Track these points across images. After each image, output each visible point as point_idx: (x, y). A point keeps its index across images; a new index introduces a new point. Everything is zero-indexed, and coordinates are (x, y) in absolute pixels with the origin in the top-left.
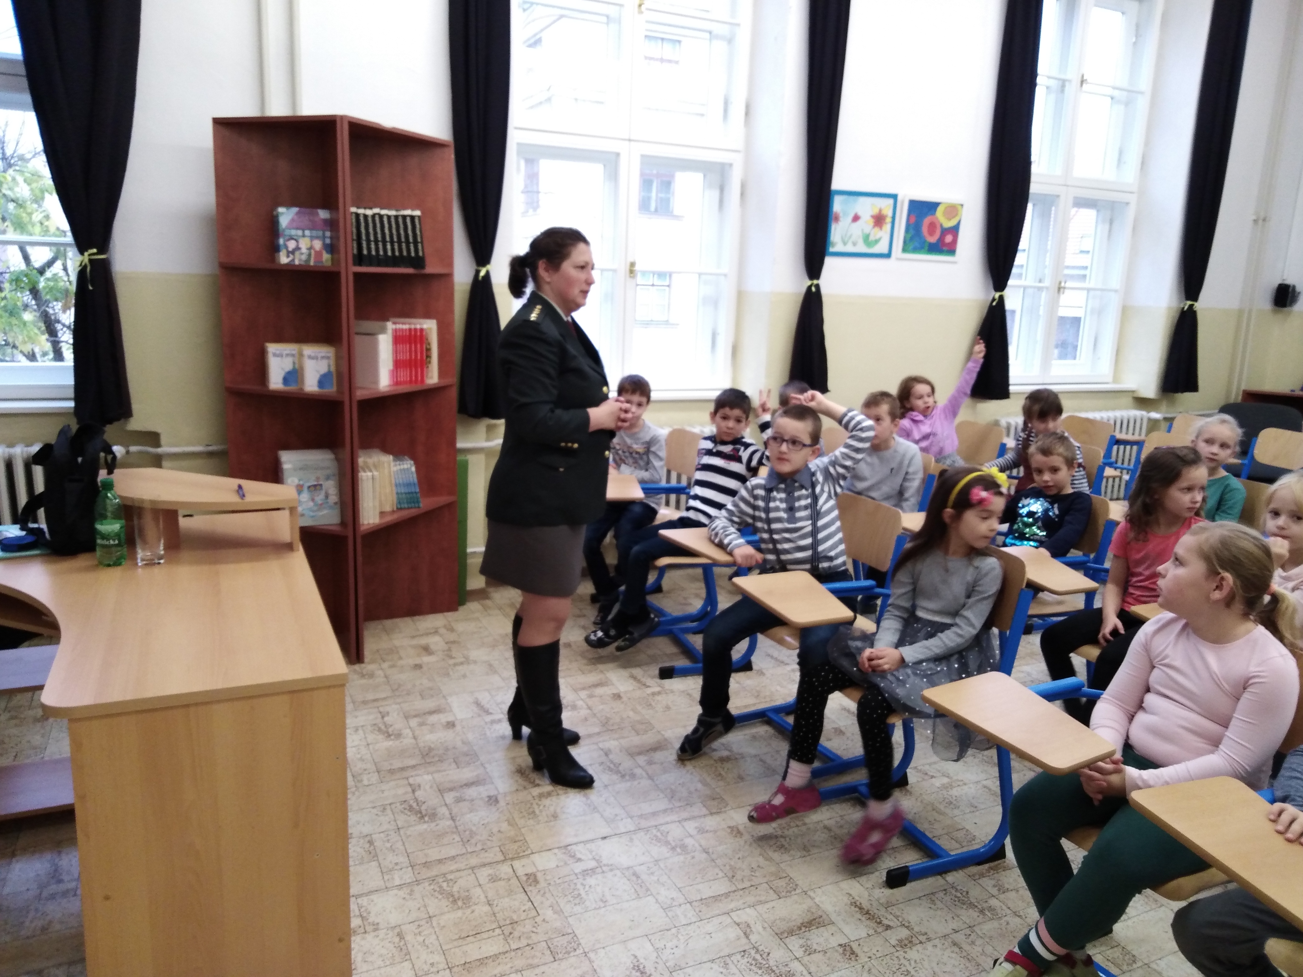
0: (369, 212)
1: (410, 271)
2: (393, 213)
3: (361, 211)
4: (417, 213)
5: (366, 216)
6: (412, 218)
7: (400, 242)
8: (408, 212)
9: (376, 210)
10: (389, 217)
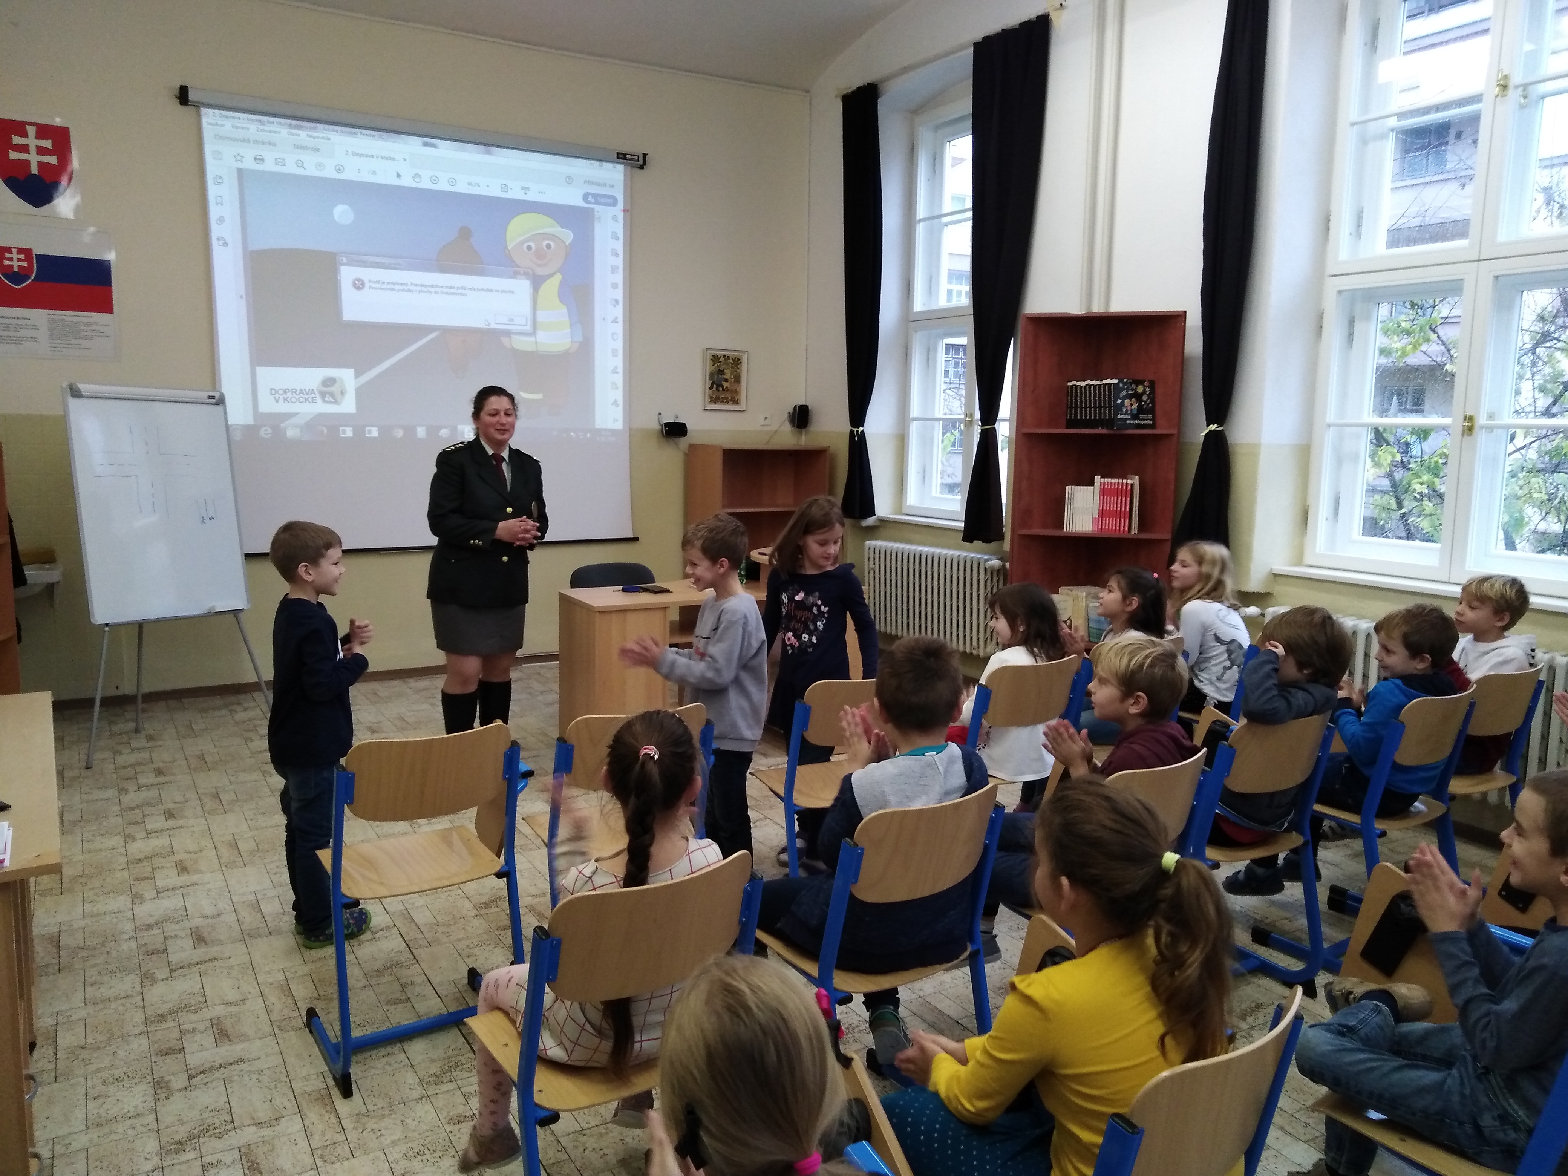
0: (1083, 384)
1: (1104, 431)
2: (1098, 383)
3: (1079, 383)
4: (1115, 381)
5: (1081, 387)
6: (1109, 385)
7: (1100, 407)
8: (1108, 381)
9: (1087, 382)
10: (1095, 386)
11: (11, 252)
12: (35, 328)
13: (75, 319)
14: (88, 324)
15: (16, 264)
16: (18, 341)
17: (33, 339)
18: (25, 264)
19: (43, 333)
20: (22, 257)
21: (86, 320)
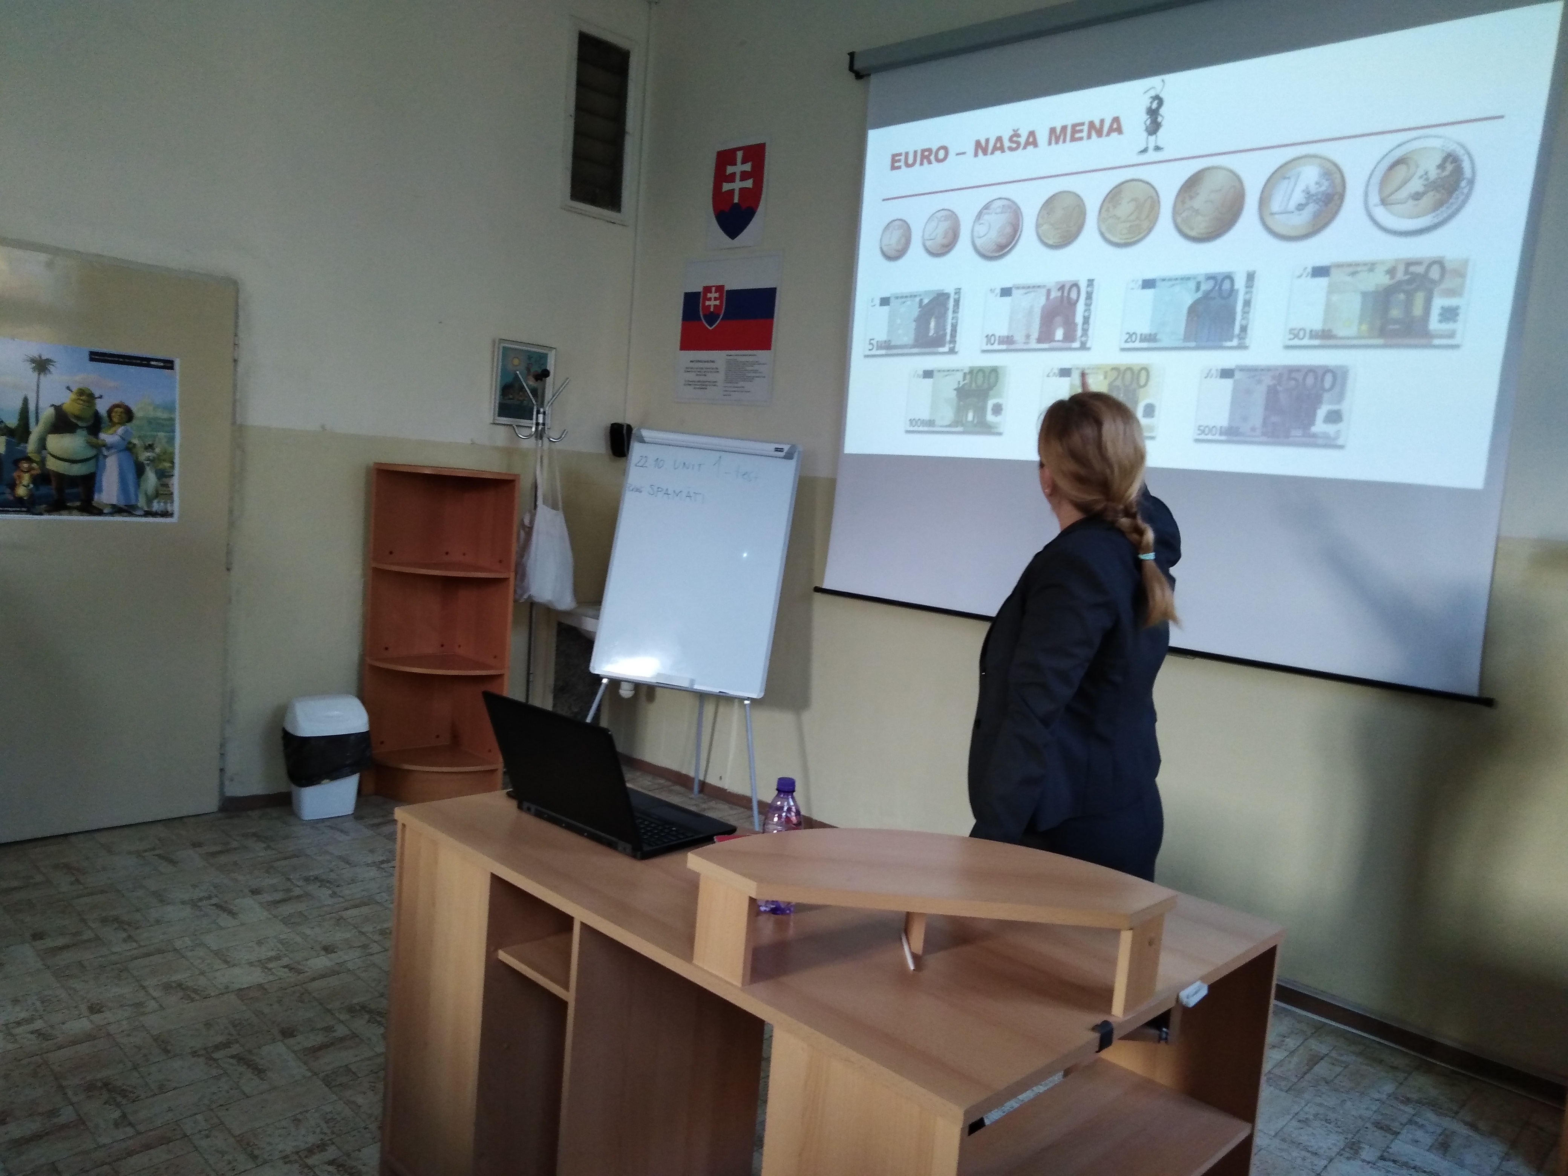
11: (711, 292)
12: (717, 371)
13: (744, 359)
14: (753, 364)
15: (712, 303)
16: (703, 386)
17: (714, 384)
18: (717, 303)
19: (720, 377)
20: (717, 295)
21: (751, 359)
